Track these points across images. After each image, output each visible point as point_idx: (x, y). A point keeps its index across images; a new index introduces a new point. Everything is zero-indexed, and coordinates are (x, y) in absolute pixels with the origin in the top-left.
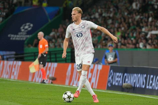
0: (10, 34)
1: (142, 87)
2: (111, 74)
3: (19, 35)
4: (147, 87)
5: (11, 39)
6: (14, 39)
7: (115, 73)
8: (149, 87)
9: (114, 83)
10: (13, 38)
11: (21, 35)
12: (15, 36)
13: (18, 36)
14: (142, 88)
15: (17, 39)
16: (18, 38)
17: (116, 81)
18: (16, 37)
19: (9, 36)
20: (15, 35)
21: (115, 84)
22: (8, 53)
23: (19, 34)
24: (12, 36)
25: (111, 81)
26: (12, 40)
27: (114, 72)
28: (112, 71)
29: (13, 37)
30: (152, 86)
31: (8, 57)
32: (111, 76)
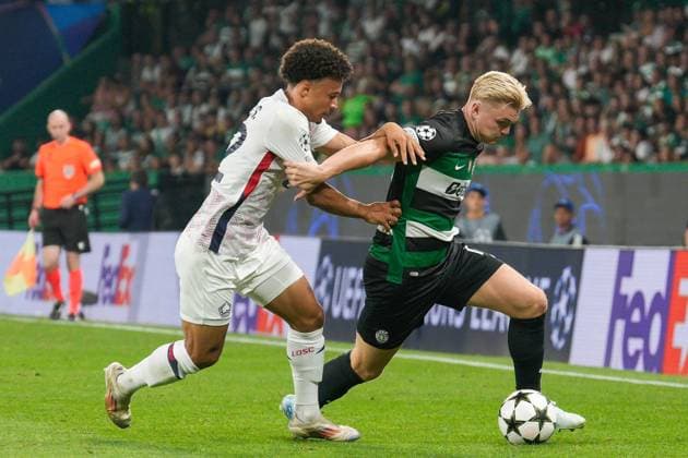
1: (451, 322)
2: (326, 272)
4: (475, 324)
7: (339, 271)
8: (481, 324)
9: (336, 312)
14: (453, 326)
17: (346, 303)
21: (341, 313)
25: (326, 302)
27: (336, 263)
28: (326, 261)
30: (495, 320)
32: (324, 283)
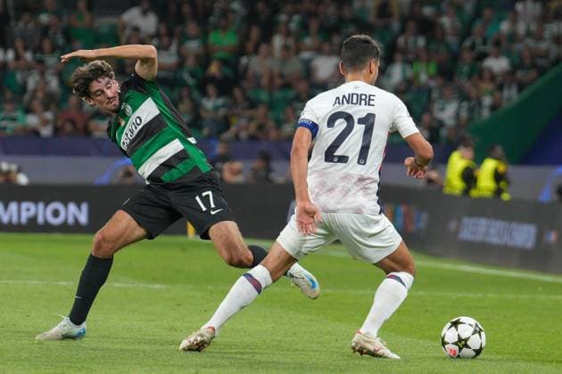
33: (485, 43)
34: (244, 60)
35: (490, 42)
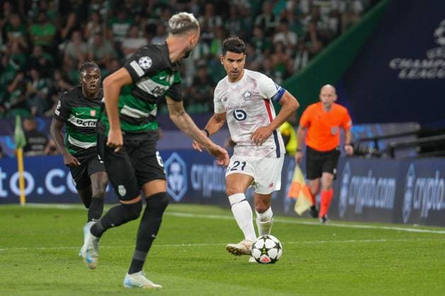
0: (398, 60)
3: (428, 60)
5: (402, 75)
6: (412, 74)
10: (408, 71)
11: (436, 59)
12: (417, 64)
13: (425, 64)
15: (423, 74)
16: (428, 70)
18: (420, 69)
19: (393, 64)
20: (414, 59)
22: (393, 128)
23: (431, 54)
24: (405, 63)
26: (407, 81)
29: (409, 68)
31: (393, 143)
33: (273, 20)
34: (62, 47)
35: (278, 19)
